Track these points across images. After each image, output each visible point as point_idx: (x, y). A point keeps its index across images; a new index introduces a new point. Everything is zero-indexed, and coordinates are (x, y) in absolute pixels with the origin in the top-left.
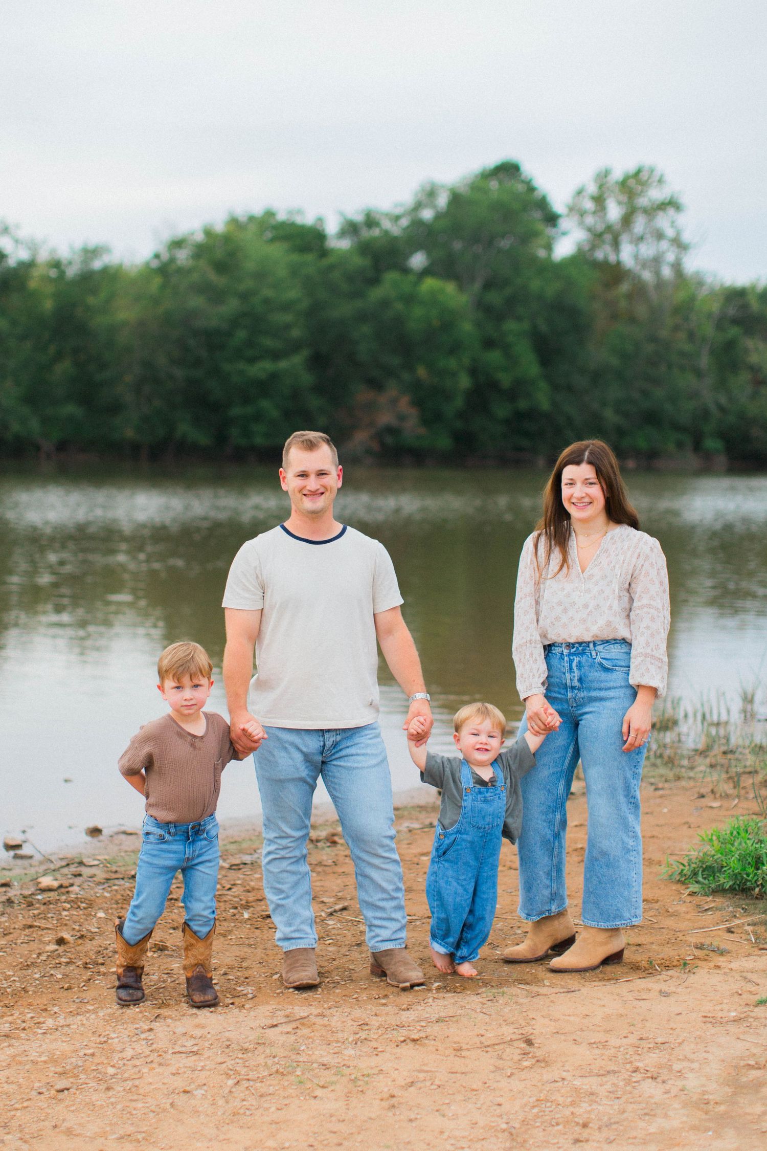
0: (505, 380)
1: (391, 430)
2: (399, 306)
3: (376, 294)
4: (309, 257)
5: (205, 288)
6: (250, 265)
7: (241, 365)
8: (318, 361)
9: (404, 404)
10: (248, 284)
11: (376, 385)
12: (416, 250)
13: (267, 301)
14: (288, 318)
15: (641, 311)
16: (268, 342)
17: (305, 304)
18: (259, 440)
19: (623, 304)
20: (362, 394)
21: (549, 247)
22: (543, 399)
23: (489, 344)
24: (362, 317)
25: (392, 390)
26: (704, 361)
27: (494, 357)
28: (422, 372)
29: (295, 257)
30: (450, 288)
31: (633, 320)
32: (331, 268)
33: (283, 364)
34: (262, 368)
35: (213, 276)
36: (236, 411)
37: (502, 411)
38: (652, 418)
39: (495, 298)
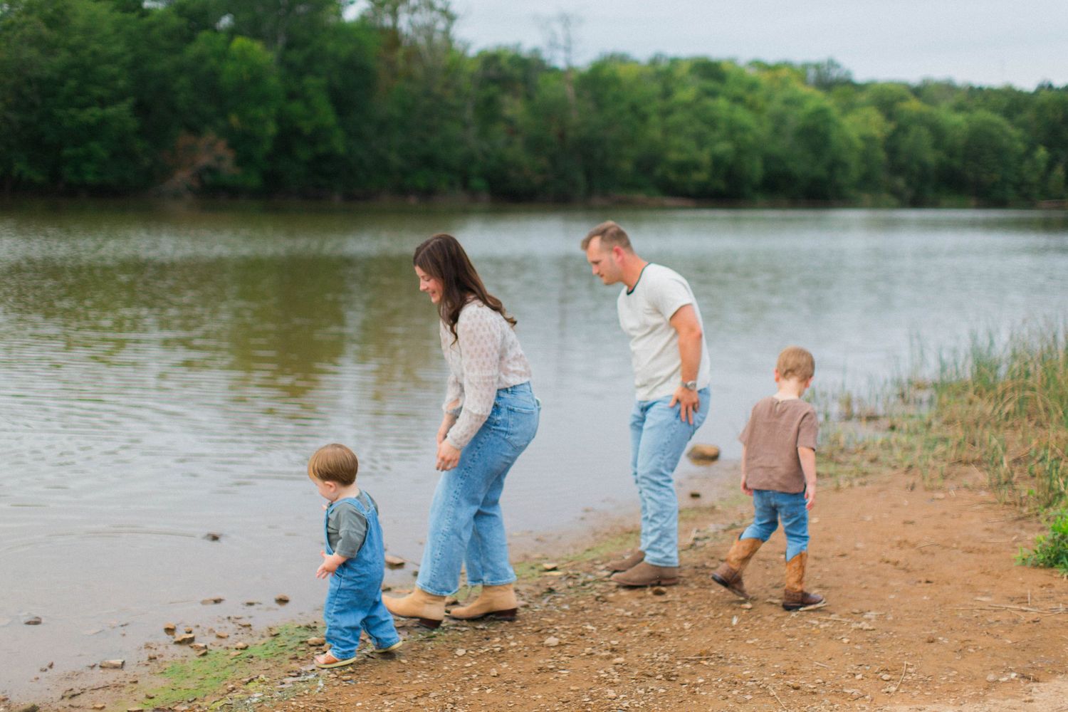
0: (307, 127)
1: (210, 170)
2: (213, 62)
3: (193, 50)
4: (132, 16)
5: (38, 41)
6: (79, 22)
7: (72, 111)
8: (141, 109)
9: (221, 148)
10: (76, 39)
11: (194, 130)
12: (225, 14)
13: (94, 54)
14: (114, 70)
15: (418, 70)
16: (97, 91)
17: (128, 58)
18: (90, 178)
19: (401, 63)
20: (184, 139)
21: (339, 14)
22: (339, 144)
23: (292, 96)
24: (181, 70)
25: (210, 136)
26: (469, 114)
27: (297, 107)
28: (234, 119)
29: (118, 16)
30: (257, 46)
31: (410, 78)
32: (151, 26)
33: (110, 111)
34: (92, 114)
35: (45, 31)
36: (67, 152)
37: (304, 154)
38: (429, 161)
39: (296, 56)
